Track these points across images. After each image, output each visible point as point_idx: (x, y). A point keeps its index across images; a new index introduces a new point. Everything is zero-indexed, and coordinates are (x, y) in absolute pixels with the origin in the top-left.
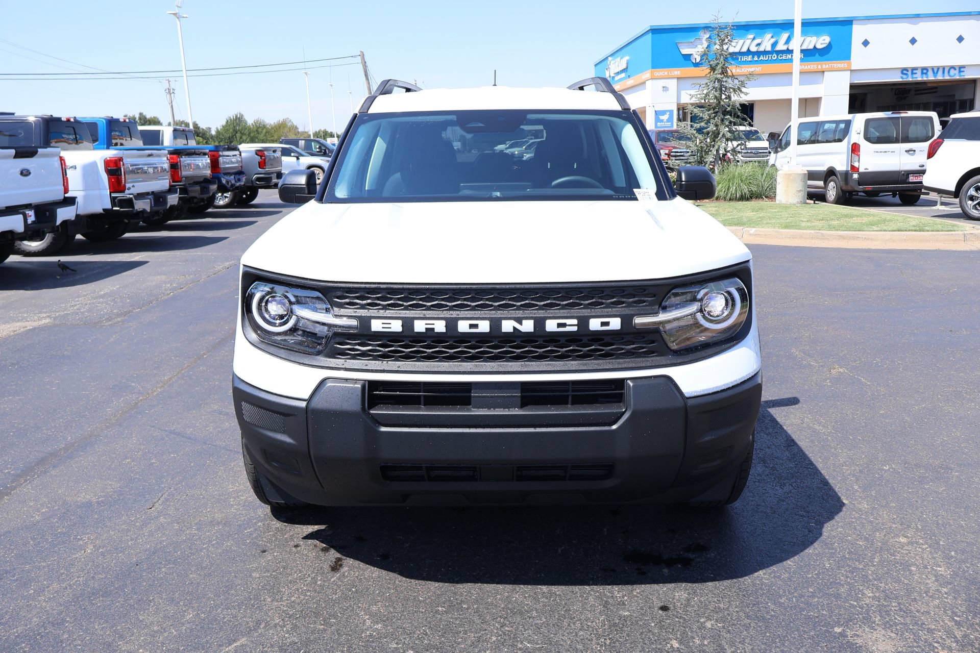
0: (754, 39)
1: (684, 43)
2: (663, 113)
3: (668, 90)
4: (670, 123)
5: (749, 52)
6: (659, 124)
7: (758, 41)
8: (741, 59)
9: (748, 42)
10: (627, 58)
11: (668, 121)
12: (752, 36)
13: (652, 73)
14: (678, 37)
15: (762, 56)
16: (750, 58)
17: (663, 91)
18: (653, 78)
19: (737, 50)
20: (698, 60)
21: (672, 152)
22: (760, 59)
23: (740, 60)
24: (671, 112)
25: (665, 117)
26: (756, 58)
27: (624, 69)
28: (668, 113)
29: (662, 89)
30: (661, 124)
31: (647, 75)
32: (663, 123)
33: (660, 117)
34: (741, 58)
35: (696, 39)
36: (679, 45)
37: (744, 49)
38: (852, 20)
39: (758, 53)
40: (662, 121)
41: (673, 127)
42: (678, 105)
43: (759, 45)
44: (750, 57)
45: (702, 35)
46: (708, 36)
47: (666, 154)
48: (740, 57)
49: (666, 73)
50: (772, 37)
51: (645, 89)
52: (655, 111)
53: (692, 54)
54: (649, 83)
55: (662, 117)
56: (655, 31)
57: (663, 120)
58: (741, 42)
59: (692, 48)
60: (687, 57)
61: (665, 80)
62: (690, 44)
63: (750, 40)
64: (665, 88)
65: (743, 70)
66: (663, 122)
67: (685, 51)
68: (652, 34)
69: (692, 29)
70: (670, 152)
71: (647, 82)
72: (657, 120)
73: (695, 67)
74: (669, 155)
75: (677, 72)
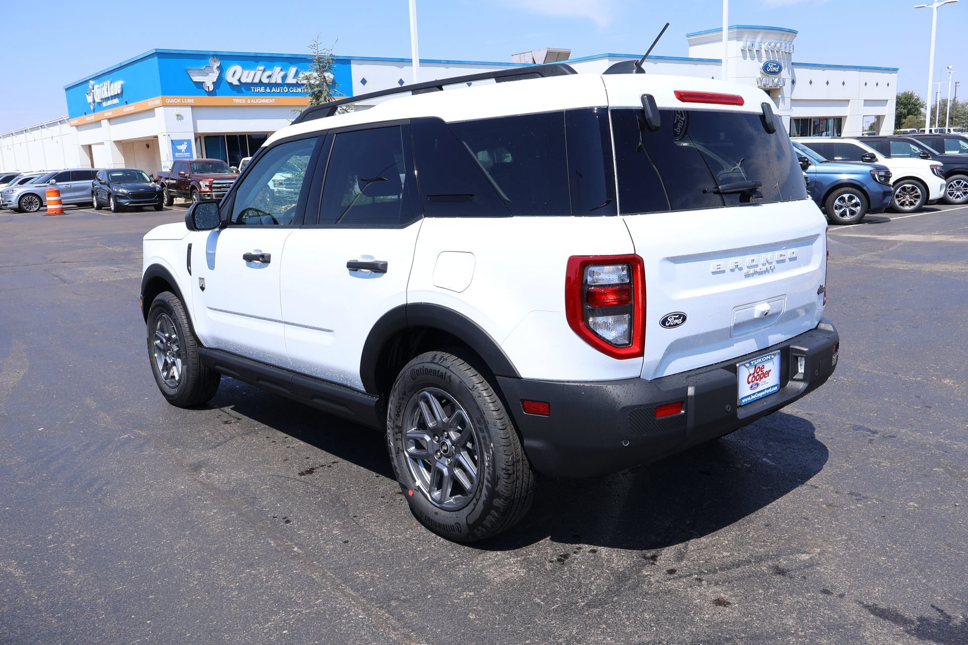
0: (264, 71)
1: (194, 70)
2: (181, 142)
3: (183, 119)
4: (189, 154)
5: (261, 83)
6: (176, 154)
8: (254, 91)
9: (259, 74)
10: (121, 82)
11: (186, 151)
12: (262, 68)
13: (163, 101)
14: (187, 63)
15: (273, 88)
16: (262, 89)
17: (178, 119)
18: (165, 105)
19: (249, 81)
20: (211, 89)
21: (214, 184)
22: (272, 91)
23: (253, 91)
24: (189, 141)
25: (183, 147)
26: (268, 90)
27: (118, 94)
28: (186, 143)
29: (175, 117)
30: (180, 154)
31: (157, 101)
32: (182, 154)
33: (177, 146)
34: (254, 89)
35: (206, 66)
36: (189, 72)
37: (256, 80)
38: (350, 60)
39: (270, 85)
40: (180, 151)
41: (192, 158)
42: (195, 134)
43: (269, 77)
44: (263, 88)
45: (212, 63)
46: (219, 65)
47: (206, 186)
48: (253, 88)
49: (179, 101)
51: (155, 116)
52: (171, 140)
53: (204, 82)
54: (159, 111)
55: (179, 147)
56: (161, 55)
57: (181, 150)
58: (253, 73)
59: (203, 76)
60: (200, 85)
61: (178, 108)
62: (201, 71)
63: (261, 72)
64: (179, 117)
65: (257, 101)
66: (181, 152)
67: (196, 79)
68: (159, 58)
69: (200, 57)
70: (211, 183)
71: (155, 109)
72: (175, 150)
73: (208, 95)
74: (210, 187)
75: (190, 100)
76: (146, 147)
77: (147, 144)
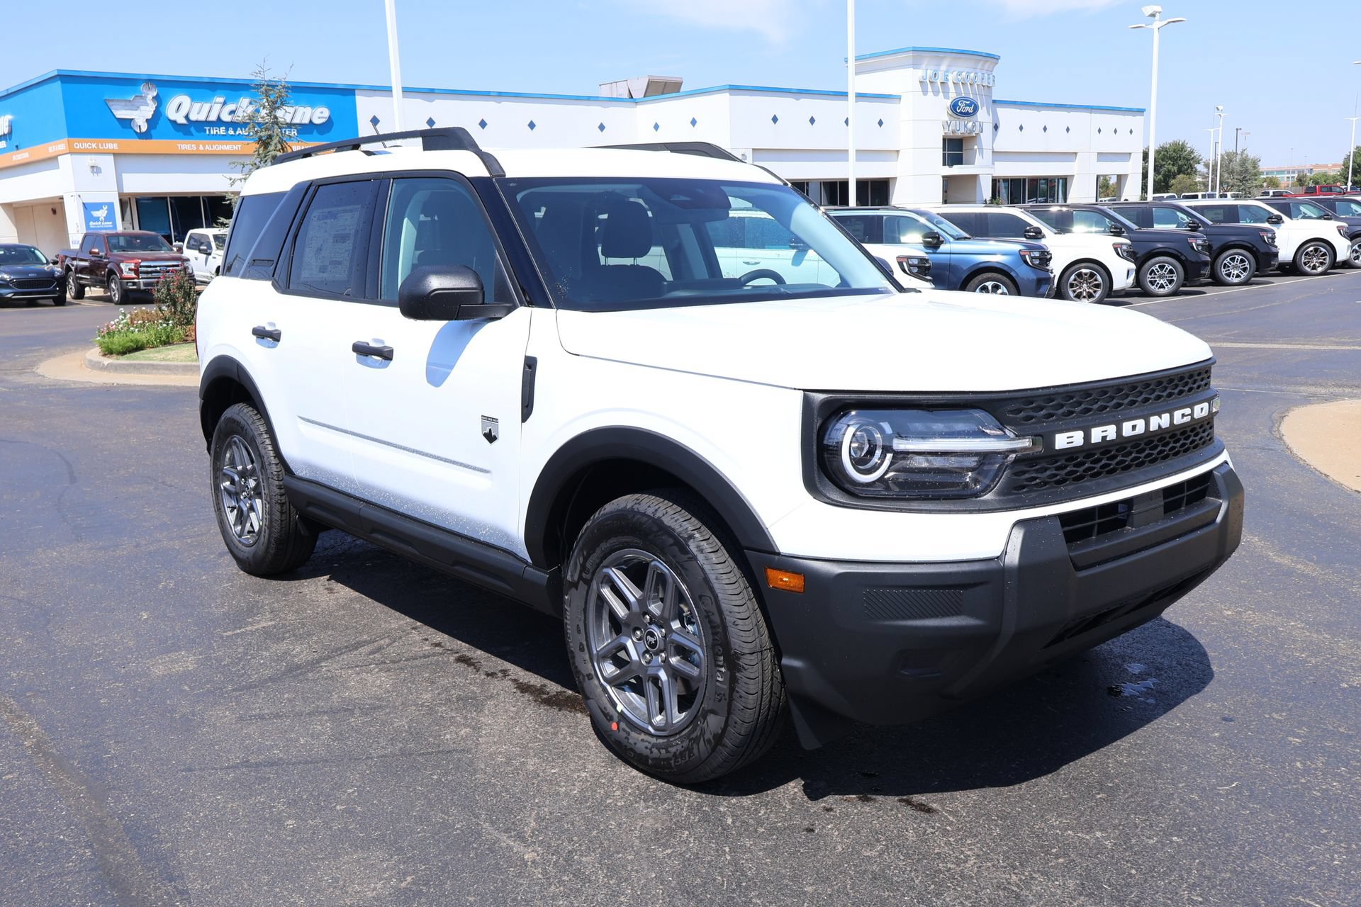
0: (224, 104)
1: (118, 101)
2: (98, 206)
3: (101, 172)
4: (111, 223)
5: (219, 122)
6: (91, 223)
7: (231, 107)
8: (210, 132)
9: (217, 108)
10: (9, 117)
11: (106, 219)
12: (221, 100)
13: (70, 145)
14: (107, 91)
15: (239, 129)
16: (222, 131)
17: (93, 172)
18: (73, 152)
19: (202, 118)
20: (144, 129)
21: (141, 267)
22: (237, 133)
23: (208, 132)
24: (111, 205)
25: (102, 214)
26: (231, 132)
27: (4, 135)
28: (105, 208)
29: (89, 170)
30: (96, 223)
31: (61, 146)
32: (100, 223)
33: (92, 212)
34: (209, 130)
35: (136, 96)
36: (110, 104)
37: (213, 118)
38: (354, 90)
39: (234, 125)
40: (97, 219)
41: (116, 228)
42: (120, 195)
43: (232, 112)
44: (223, 129)
45: (145, 91)
46: (155, 94)
47: (130, 269)
48: (207, 128)
49: (94, 146)
50: (250, 103)
51: (58, 168)
52: (84, 204)
53: (132, 119)
54: (65, 161)
55: (96, 214)
56: (66, 78)
57: (99, 218)
58: (207, 106)
59: (132, 110)
60: (126, 123)
61: (93, 156)
62: (128, 104)
63: (220, 106)
64: (95, 169)
65: (215, 147)
66: (98, 221)
67: (121, 114)
68: (62, 82)
69: (127, 82)
70: (138, 266)
71: (59, 157)
72: (89, 218)
73: (140, 138)
74: (136, 271)
75: (112, 145)
76: (51, 213)
77: (52, 209)
